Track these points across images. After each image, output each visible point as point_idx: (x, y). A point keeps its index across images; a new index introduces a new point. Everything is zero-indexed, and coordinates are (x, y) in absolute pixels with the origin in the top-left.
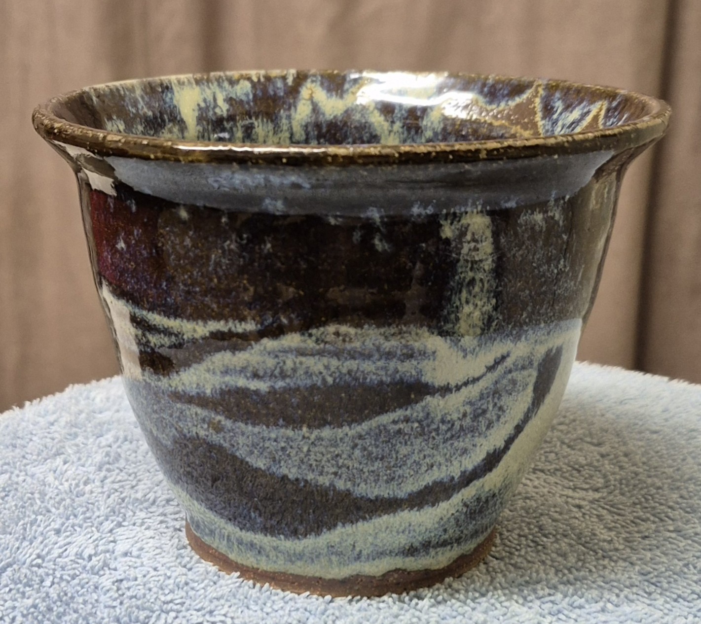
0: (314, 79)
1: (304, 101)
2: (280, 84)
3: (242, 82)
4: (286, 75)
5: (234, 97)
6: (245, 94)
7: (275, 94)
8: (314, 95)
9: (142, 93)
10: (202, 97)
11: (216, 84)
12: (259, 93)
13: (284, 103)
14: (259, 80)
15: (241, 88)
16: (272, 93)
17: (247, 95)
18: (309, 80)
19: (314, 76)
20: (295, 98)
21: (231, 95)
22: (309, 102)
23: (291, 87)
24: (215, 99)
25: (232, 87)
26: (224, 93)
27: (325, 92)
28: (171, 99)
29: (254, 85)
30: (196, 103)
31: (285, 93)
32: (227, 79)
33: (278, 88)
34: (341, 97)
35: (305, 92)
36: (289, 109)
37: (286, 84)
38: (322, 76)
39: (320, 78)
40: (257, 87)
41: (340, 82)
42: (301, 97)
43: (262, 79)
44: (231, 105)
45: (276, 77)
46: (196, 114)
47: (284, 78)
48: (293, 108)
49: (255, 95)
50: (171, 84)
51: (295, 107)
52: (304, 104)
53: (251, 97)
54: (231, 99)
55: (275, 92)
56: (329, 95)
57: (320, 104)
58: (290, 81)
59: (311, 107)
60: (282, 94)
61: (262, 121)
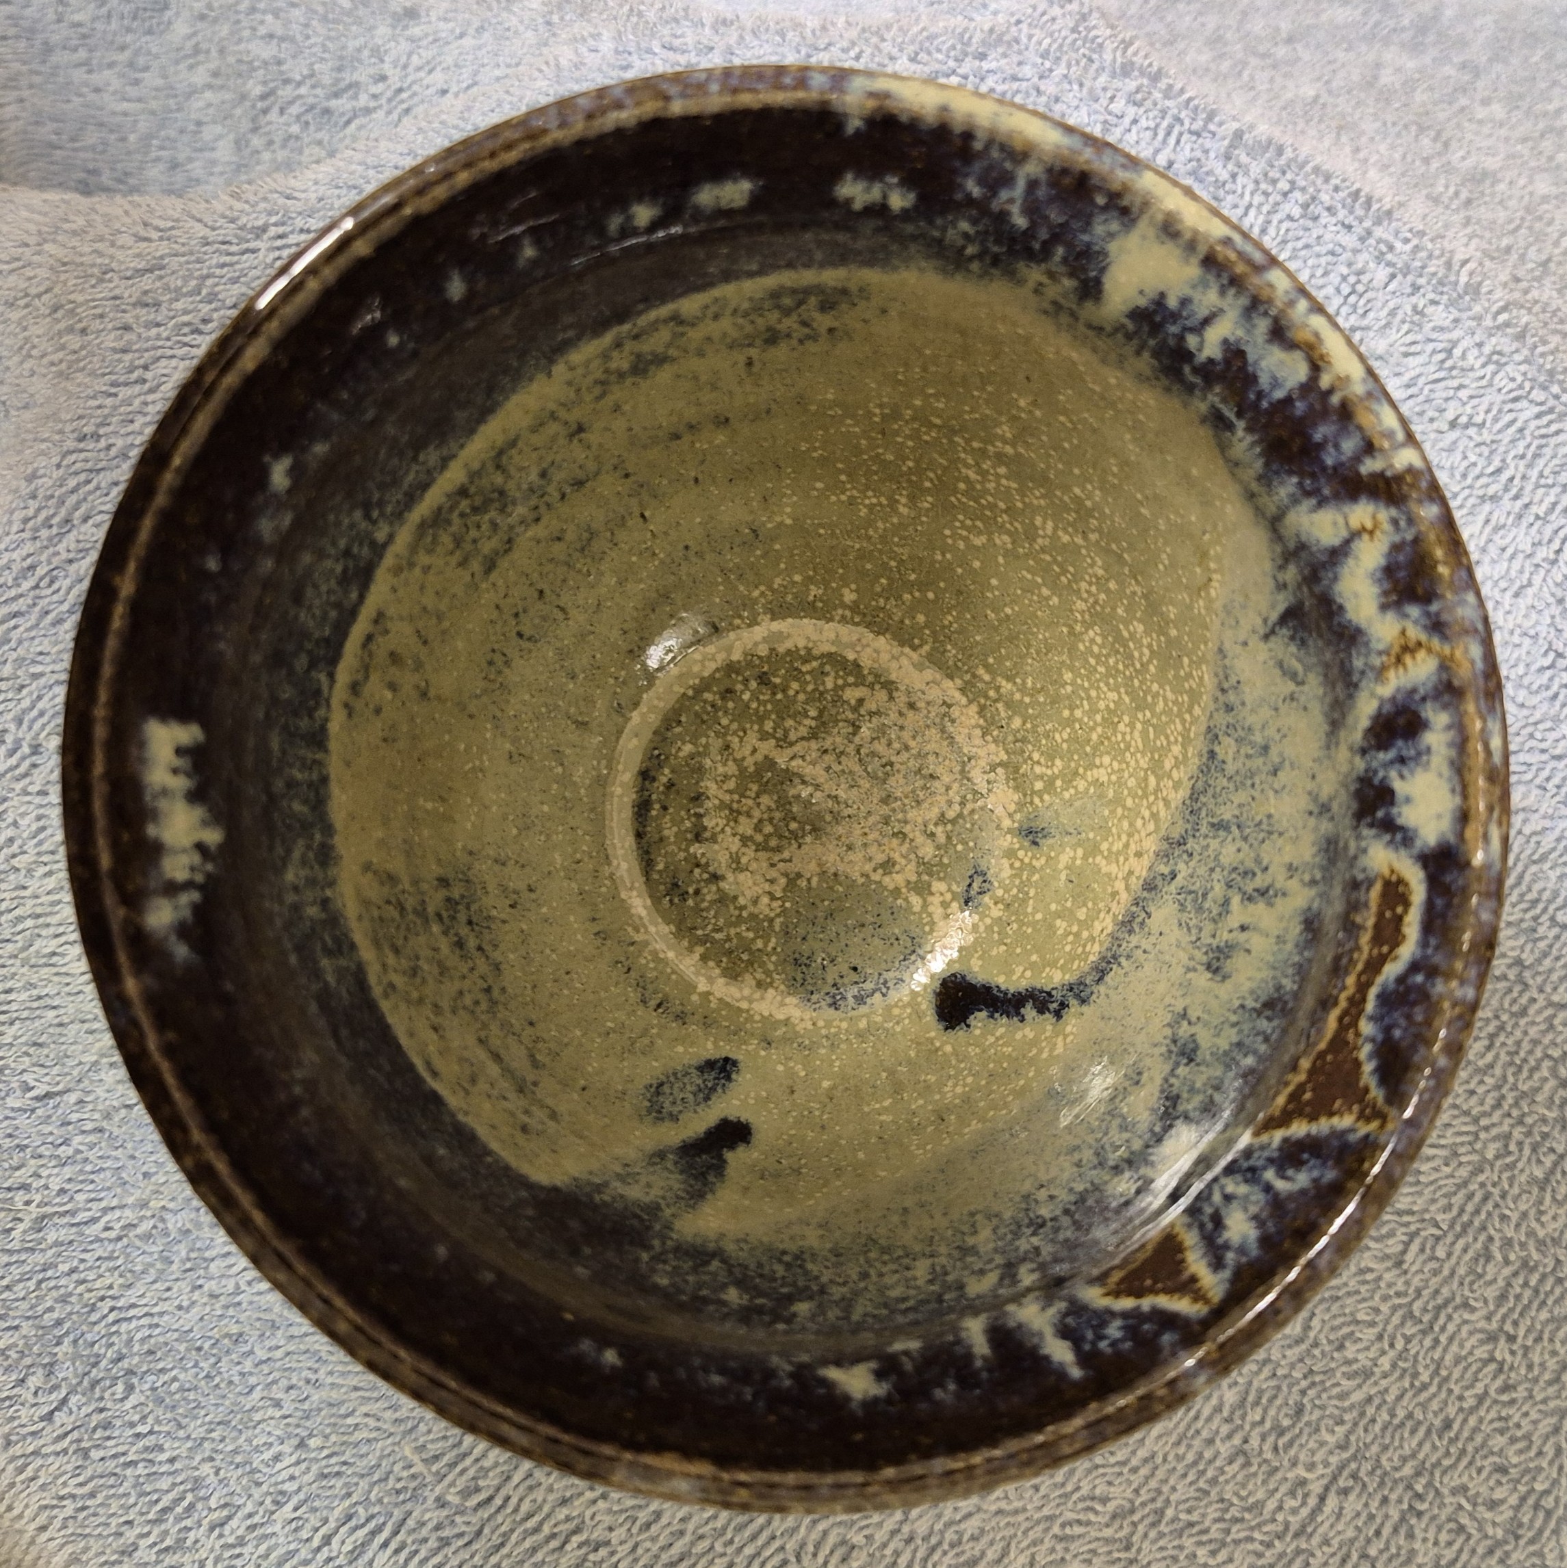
0: (1403, 523)
1: (1341, 520)
2: (1349, 446)
3: (1298, 355)
4: (1381, 450)
5: (1251, 357)
6: (1275, 378)
7: (1321, 446)
8: (1366, 537)
9: (1043, 177)
10: (1188, 291)
11: (1244, 301)
12: (1300, 407)
13: (1313, 476)
14: (1330, 392)
15: (1282, 362)
16: (1318, 437)
17: (1276, 383)
18: (1393, 512)
19: (1411, 521)
20: (1336, 496)
21: (1249, 349)
22: (1344, 534)
23: (1358, 474)
24: (1207, 321)
25: (1270, 341)
26: (1240, 333)
27: (1382, 562)
28: (1111, 236)
29: (1309, 387)
30: (1162, 288)
31: (1335, 468)
32: (1276, 320)
33: (1337, 446)
34: (1384, 608)
35: (1362, 512)
36: (1308, 494)
37: (1357, 459)
38: (1416, 541)
39: (1409, 537)
40: (1313, 397)
41: (1420, 591)
42: (1346, 508)
43: (1335, 400)
44: (1227, 362)
45: (1360, 428)
46: (1142, 302)
47: (1369, 448)
48: (1313, 501)
49: (1288, 401)
50: (1142, 212)
51: (1319, 505)
52: (1335, 524)
53: (1279, 394)
54: (1241, 354)
55: (1325, 440)
56: (1379, 575)
57: (1351, 562)
58: (1369, 466)
59: (1336, 541)
60: (1329, 461)
61: (1253, 444)
